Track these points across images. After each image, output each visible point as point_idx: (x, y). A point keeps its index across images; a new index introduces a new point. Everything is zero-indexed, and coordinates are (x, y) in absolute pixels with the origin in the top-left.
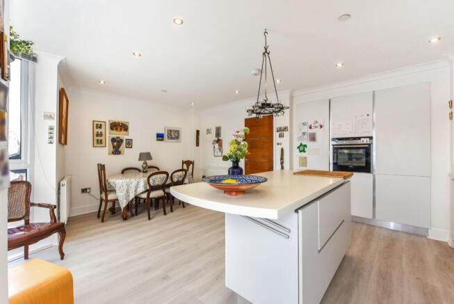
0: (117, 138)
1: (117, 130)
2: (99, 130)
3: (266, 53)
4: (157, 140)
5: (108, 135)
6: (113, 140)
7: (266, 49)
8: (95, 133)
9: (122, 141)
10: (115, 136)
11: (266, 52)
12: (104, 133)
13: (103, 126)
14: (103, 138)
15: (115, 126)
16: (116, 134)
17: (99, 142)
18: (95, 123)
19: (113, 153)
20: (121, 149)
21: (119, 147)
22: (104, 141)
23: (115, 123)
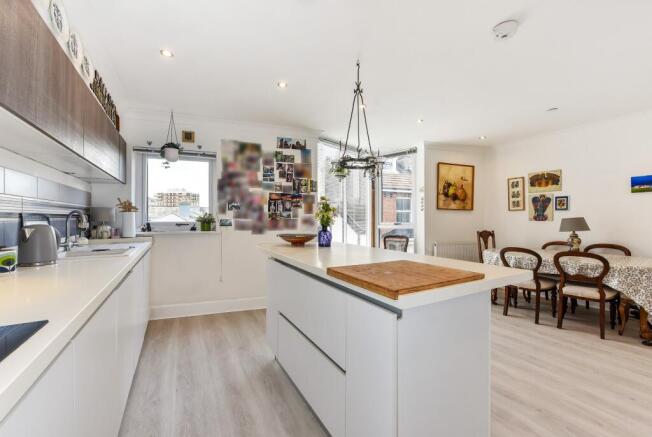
0: (541, 196)
1: (540, 185)
2: (516, 190)
3: (358, 91)
4: (633, 191)
5: (527, 194)
6: (535, 200)
7: (358, 86)
8: (511, 194)
9: (549, 200)
10: (538, 195)
11: (358, 89)
12: (521, 193)
13: (521, 184)
14: (520, 199)
15: (536, 180)
16: (538, 191)
17: (516, 205)
18: (511, 181)
19: (536, 218)
20: (548, 212)
21: (544, 210)
22: (521, 203)
23: (538, 175)
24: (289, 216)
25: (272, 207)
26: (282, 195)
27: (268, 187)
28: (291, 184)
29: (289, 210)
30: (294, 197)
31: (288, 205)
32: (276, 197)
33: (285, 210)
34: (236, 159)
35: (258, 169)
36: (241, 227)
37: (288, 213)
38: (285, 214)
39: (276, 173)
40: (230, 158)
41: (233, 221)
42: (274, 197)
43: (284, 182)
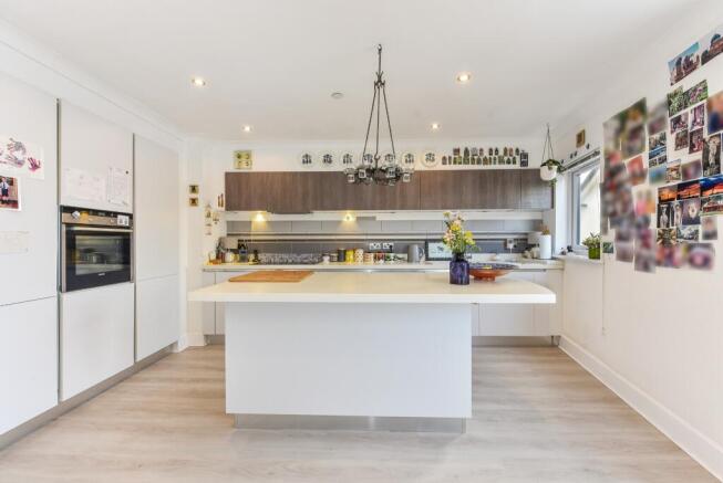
3: (380, 83)
7: (380, 77)
11: (379, 81)
24: (694, 235)
25: (664, 217)
26: (681, 187)
27: (658, 177)
28: (698, 156)
29: (696, 221)
30: (708, 186)
31: (693, 209)
32: (671, 196)
33: (688, 221)
34: (617, 145)
35: (641, 149)
36: (624, 257)
37: (692, 228)
38: (686, 231)
39: (671, 140)
40: (611, 146)
41: (615, 245)
42: (667, 195)
43: (685, 157)
